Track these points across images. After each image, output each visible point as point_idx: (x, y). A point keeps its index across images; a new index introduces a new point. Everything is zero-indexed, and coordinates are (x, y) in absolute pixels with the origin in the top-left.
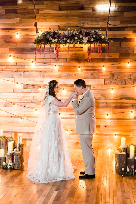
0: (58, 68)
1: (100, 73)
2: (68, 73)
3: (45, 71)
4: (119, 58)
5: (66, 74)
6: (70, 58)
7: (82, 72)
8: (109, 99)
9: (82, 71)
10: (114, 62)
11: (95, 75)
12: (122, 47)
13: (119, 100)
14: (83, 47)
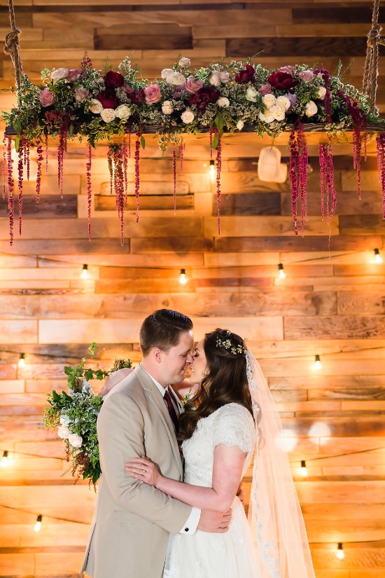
0: (97, 278)
1: (265, 293)
2: (134, 295)
3: (43, 290)
4: (337, 232)
5: (130, 302)
6: (143, 235)
7: (194, 291)
8: (305, 396)
9: (192, 286)
10: (320, 249)
11: (244, 302)
12: (348, 192)
13: (345, 399)
14: (193, 194)
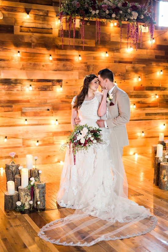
0: (21, 56)
1: (73, 64)
3: (2, 59)
5: (32, 65)
6: (36, 42)
7: (52, 62)
11: (67, 66)
14: (52, 29)
